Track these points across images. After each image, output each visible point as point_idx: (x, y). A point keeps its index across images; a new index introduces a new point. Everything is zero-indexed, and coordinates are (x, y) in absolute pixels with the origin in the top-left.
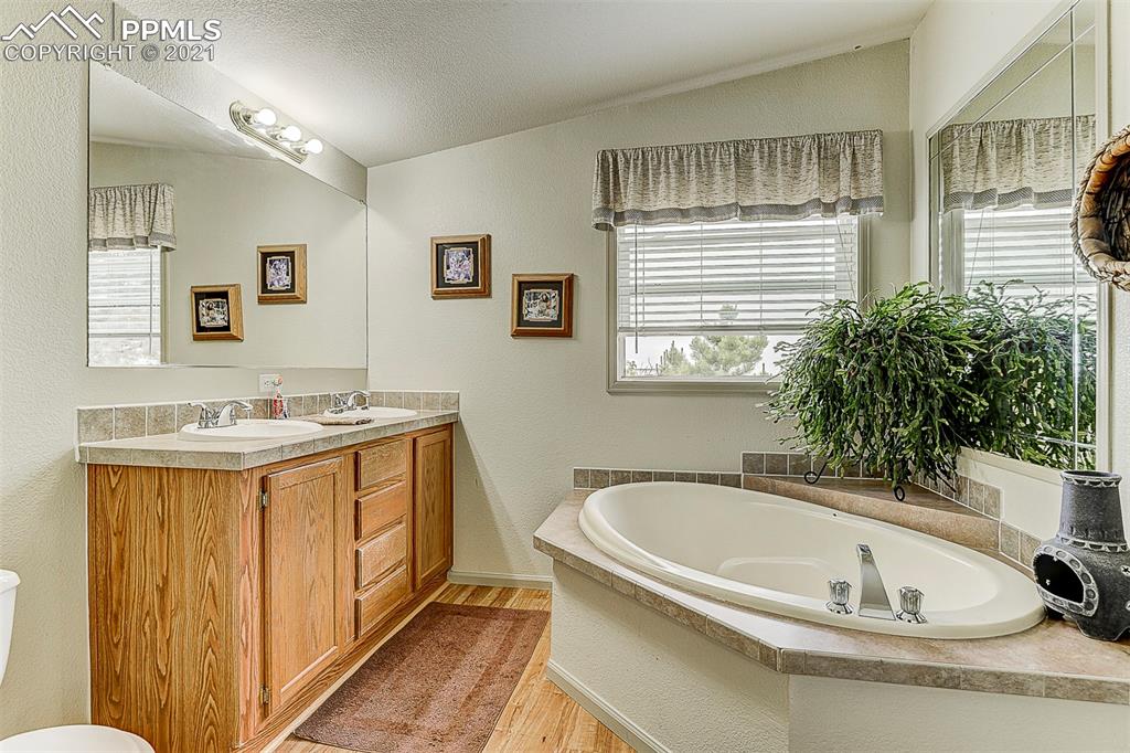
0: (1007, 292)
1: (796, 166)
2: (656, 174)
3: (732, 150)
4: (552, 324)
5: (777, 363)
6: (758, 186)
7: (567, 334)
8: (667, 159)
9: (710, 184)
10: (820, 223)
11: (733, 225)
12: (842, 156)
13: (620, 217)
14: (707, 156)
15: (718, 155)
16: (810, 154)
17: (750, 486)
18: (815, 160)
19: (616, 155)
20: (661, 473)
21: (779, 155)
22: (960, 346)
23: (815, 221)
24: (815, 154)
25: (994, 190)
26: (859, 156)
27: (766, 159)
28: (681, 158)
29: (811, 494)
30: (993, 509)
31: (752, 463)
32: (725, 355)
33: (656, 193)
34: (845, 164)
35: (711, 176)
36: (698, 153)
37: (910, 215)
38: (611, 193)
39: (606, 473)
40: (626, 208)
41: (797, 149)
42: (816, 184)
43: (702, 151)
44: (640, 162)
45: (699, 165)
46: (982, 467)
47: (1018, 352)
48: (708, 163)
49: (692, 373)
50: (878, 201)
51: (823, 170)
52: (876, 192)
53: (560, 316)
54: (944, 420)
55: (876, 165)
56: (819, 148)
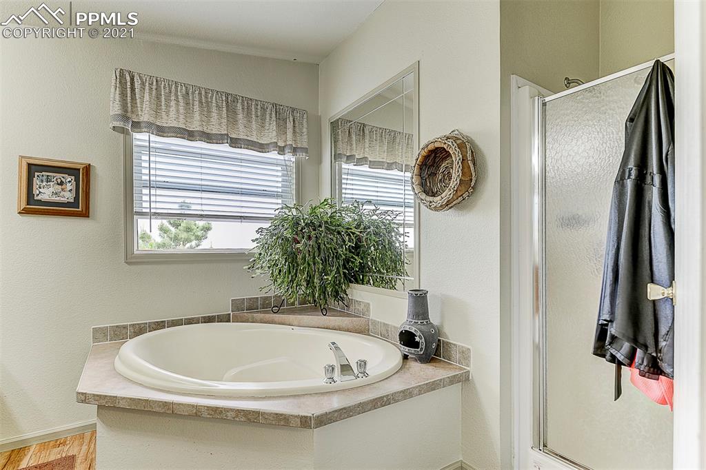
0: (365, 207)
1: (263, 119)
2: (168, 100)
3: (224, 98)
4: (68, 204)
5: (253, 241)
6: (241, 127)
7: (85, 214)
8: (177, 91)
9: (209, 117)
10: (276, 157)
11: (225, 148)
12: (288, 120)
13: (137, 126)
14: (206, 97)
15: (214, 98)
16: (271, 114)
17: (237, 320)
18: (274, 118)
19: (133, 76)
20: (173, 320)
21: (253, 109)
22: (352, 233)
23: (273, 155)
24: (274, 115)
25: (355, 155)
26: (296, 122)
27: (246, 110)
28: (187, 93)
29: (276, 319)
30: (366, 313)
31: (238, 305)
32: (184, 235)
33: (168, 113)
34: (290, 125)
35: (209, 112)
36: (200, 94)
37: (319, 161)
38: (129, 105)
39: (125, 327)
40: (141, 119)
41: (264, 109)
42: (275, 133)
43: (203, 93)
44: (154, 87)
45: (200, 102)
46: (359, 293)
47: (373, 236)
48: (207, 102)
49: (158, 248)
50: (305, 150)
51: (278, 125)
52: (305, 145)
53: (77, 198)
54: (345, 271)
55: (305, 130)
56: (276, 112)
